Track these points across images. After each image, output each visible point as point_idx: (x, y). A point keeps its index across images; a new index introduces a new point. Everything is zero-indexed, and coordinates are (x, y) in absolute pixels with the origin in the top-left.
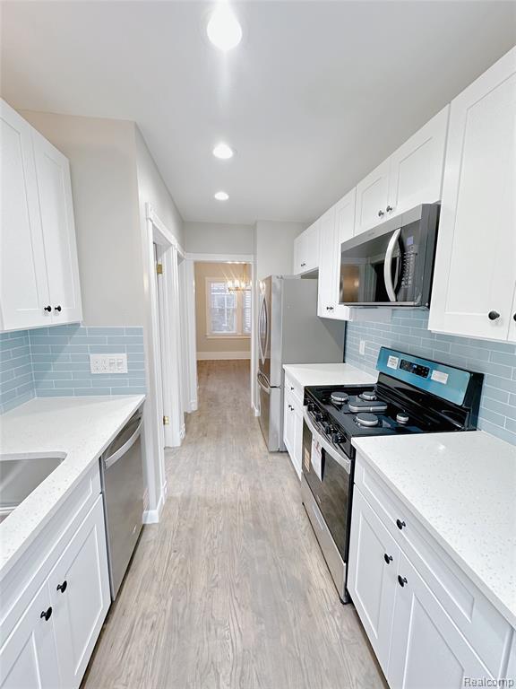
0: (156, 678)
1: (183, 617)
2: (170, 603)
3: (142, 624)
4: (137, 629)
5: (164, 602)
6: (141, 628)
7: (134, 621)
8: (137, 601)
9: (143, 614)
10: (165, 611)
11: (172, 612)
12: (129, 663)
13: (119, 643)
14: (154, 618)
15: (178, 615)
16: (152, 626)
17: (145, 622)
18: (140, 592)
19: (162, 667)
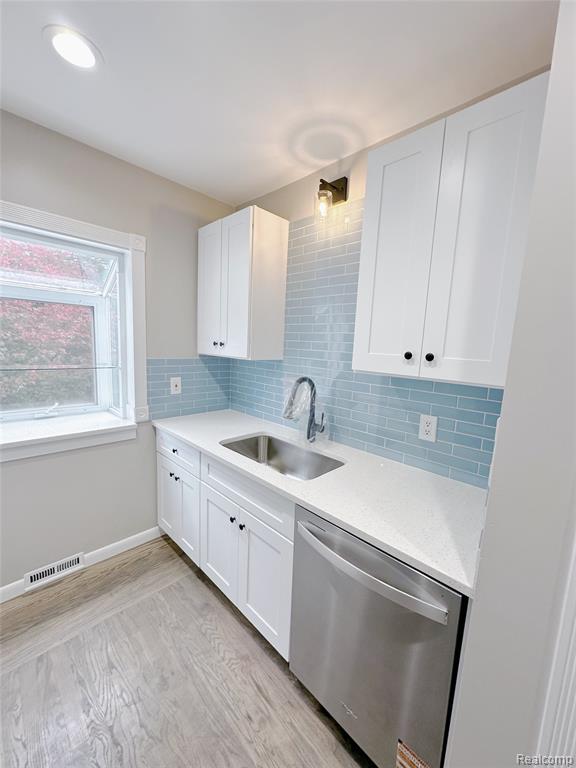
0: (211, 691)
1: (223, 753)
2: (253, 756)
3: (262, 712)
4: (263, 704)
5: (261, 750)
6: (259, 708)
7: (272, 707)
8: (291, 724)
9: (269, 718)
10: (250, 742)
11: (241, 747)
12: (243, 680)
13: (266, 683)
14: (255, 726)
15: (232, 752)
16: (249, 718)
17: (260, 714)
18: (299, 734)
19: (212, 700)
